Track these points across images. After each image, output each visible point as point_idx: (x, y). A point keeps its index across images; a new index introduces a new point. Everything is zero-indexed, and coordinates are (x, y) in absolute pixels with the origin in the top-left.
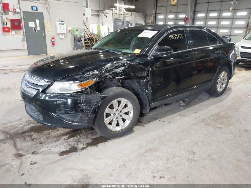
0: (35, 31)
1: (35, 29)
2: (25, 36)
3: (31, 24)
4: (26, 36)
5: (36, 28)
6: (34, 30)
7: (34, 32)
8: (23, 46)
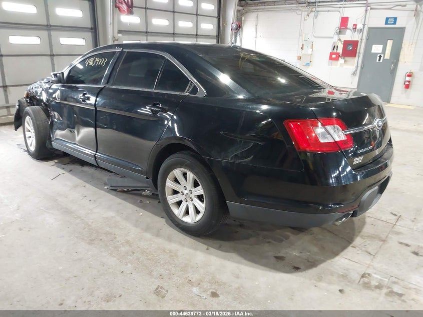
0: (379, 60)
1: (380, 56)
2: (359, 69)
3: (377, 49)
4: (362, 68)
5: (382, 55)
6: (378, 58)
7: (377, 61)
8: (352, 83)
